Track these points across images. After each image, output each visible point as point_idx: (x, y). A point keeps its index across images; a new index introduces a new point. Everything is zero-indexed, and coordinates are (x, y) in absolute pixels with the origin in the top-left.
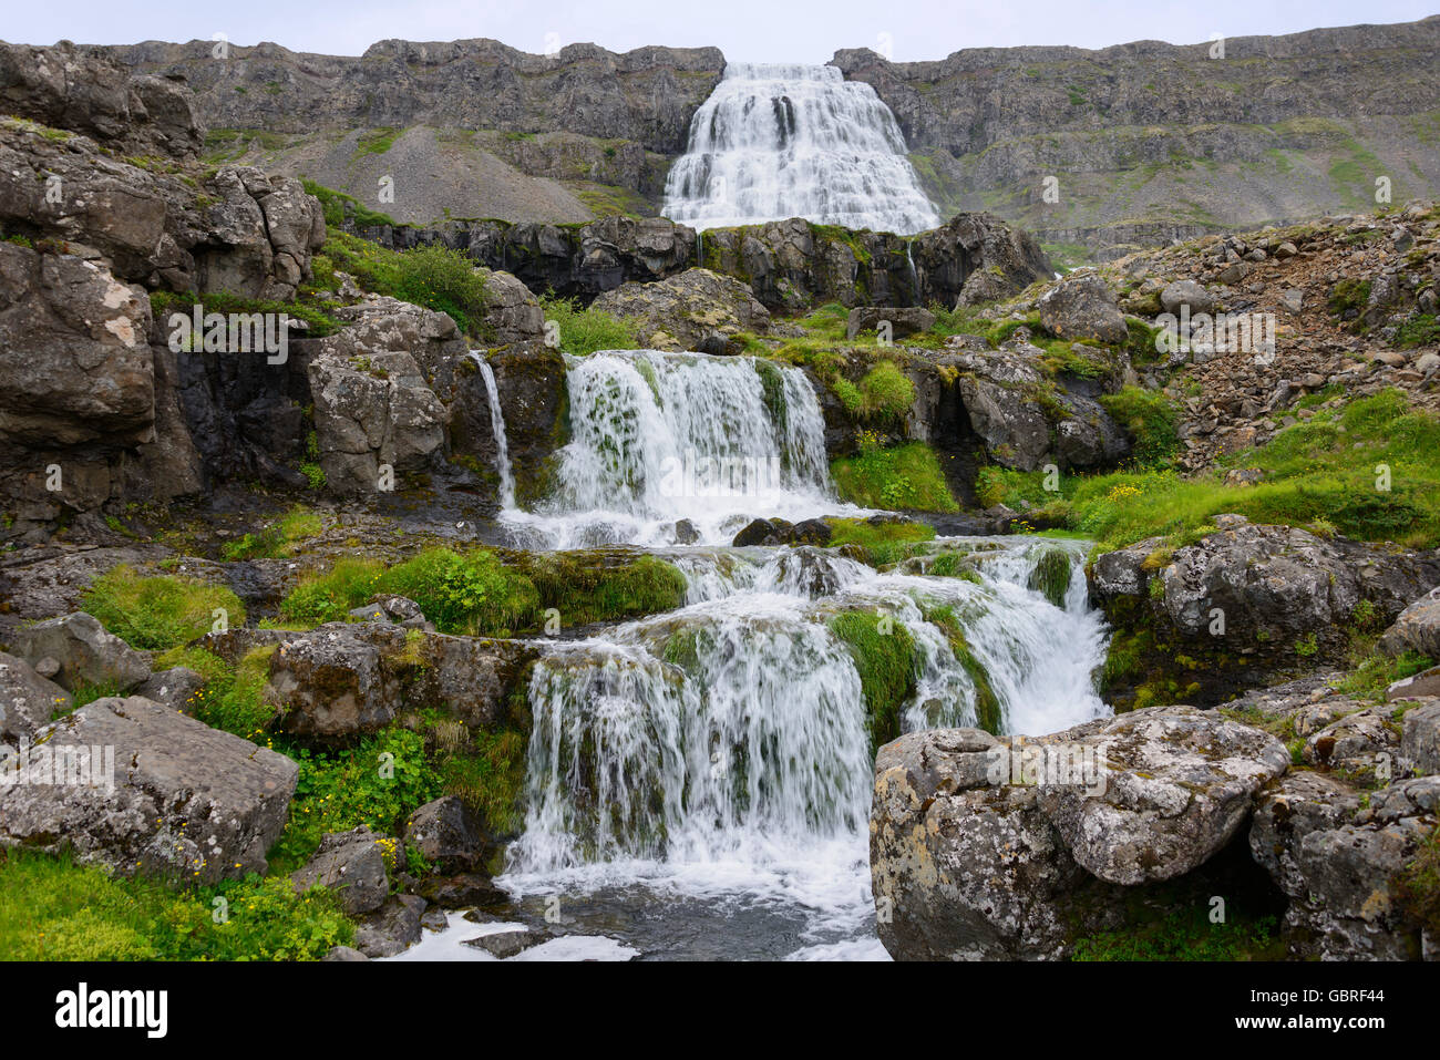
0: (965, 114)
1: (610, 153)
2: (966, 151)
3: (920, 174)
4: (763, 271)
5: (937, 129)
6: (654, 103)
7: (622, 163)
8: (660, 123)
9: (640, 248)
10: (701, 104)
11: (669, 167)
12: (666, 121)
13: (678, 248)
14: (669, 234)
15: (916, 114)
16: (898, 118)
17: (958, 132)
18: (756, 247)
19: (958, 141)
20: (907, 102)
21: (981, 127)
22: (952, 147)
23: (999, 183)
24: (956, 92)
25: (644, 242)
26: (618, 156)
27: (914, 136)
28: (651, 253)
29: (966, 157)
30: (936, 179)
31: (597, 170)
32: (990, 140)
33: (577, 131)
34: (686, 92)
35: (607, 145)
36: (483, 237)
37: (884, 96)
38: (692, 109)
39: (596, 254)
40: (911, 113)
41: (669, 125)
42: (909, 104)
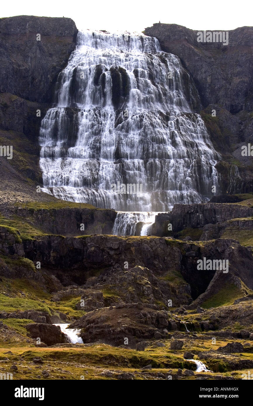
0: (242, 81)
1: (5, 106)
2: (242, 109)
3: (209, 130)
4: (149, 256)
6: (30, 64)
9: (107, 247)
11: (43, 116)
13: (120, 248)
14: (117, 243)
15: (209, 79)
16: (196, 81)
17: (237, 94)
18: (147, 249)
19: (237, 101)
20: (203, 70)
22: (232, 106)
25: (109, 245)
28: (111, 249)
29: (242, 114)
34: (51, 55)
35: (3, 99)
36: (56, 242)
39: (93, 249)
40: (206, 79)
41: (40, 81)
42: (205, 72)
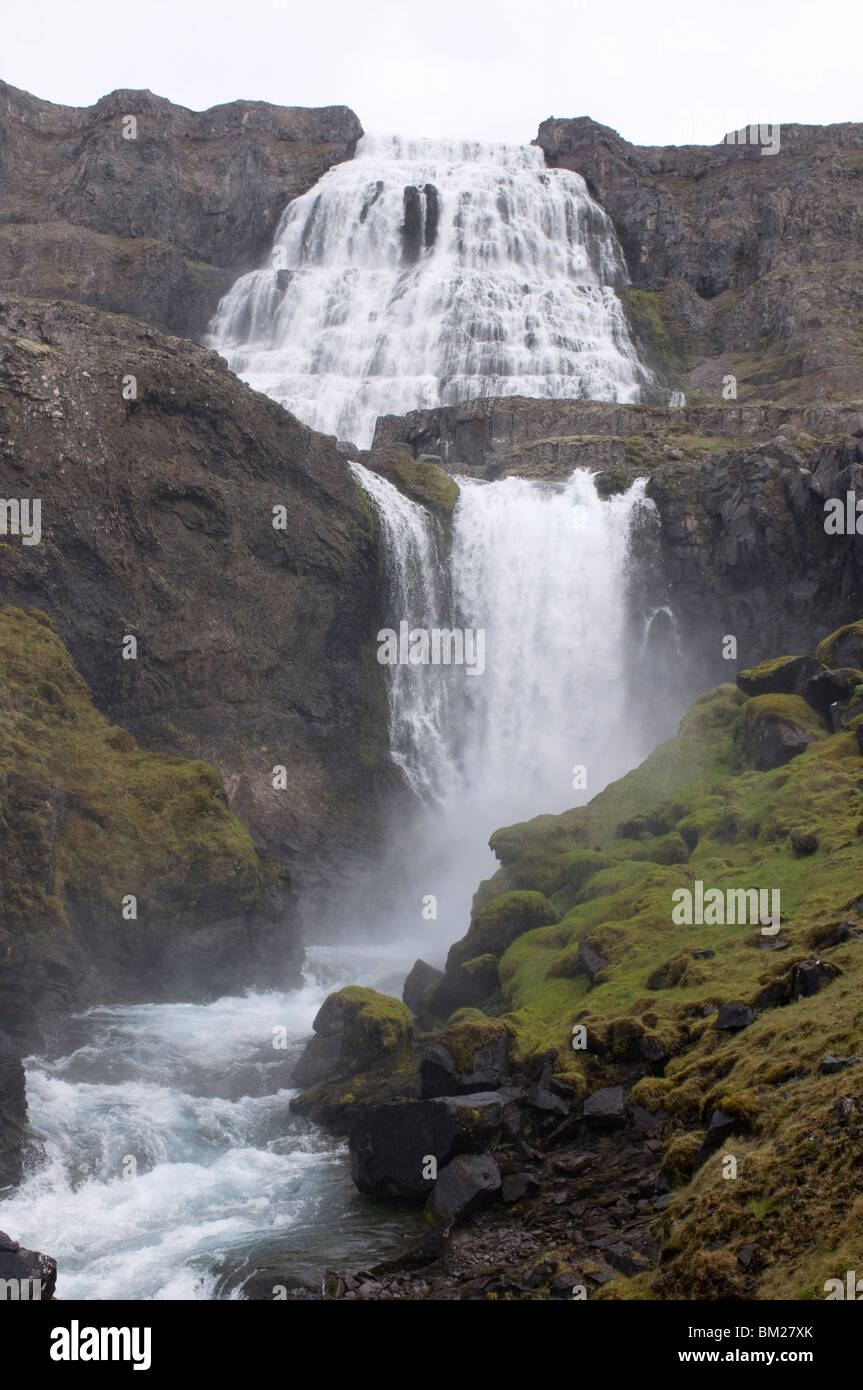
0: (731, 226)
1: (124, 261)
2: (726, 287)
3: (632, 319)
5: (682, 250)
6: (226, 188)
7: (140, 276)
8: (231, 219)
10: (302, 192)
11: (225, 289)
12: (241, 215)
15: (650, 224)
16: (621, 230)
17: (716, 255)
19: (714, 270)
20: (639, 204)
21: (755, 249)
22: (703, 279)
23: (763, 340)
24: (724, 193)
26: (136, 265)
27: (644, 259)
29: (726, 297)
30: (659, 330)
31: (91, 285)
32: (763, 269)
33: (82, 223)
34: (282, 173)
35: (127, 247)
37: (602, 193)
38: (283, 199)
40: (643, 222)
41: (245, 224)
42: (642, 208)
